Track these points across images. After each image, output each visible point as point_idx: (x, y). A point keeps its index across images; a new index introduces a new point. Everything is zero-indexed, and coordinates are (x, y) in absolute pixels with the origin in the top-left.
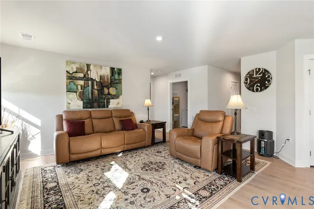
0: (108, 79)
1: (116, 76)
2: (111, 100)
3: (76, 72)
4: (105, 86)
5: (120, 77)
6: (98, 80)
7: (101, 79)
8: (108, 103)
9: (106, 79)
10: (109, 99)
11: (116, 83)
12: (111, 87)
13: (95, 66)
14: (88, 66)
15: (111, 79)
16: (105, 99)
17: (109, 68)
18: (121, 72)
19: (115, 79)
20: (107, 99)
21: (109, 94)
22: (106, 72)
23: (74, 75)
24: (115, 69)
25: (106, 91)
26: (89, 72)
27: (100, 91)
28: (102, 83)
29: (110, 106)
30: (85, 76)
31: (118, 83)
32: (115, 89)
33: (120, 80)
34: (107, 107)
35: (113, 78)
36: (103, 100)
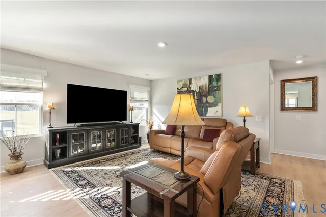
0: (206, 88)
1: (215, 84)
2: (209, 109)
3: (183, 87)
4: (204, 96)
5: (219, 83)
6: (197, 91)
7: (200, 89)
8: (206, 111)
9: (204, 88)
10: (207, 107)
11: (215, 91)
12: (209, 95)
13: (195, 78)
14: (190, 80)
15: (209, 88)
16: (203, 107)
17: (207, 77)
18: (220, 78)
19: (213, 87)
20: (205, 108)
21: (207, 102)
22: (205, 81)
23: (181, 90)
24: (214, 76)
25: (204, 99)
26: (191, 85)
27: (199, 101)
28: (200, 93)
29: (208, 115)
30: (188, 89)
31: (217, 90)
32: (213, 97)
33: (219, 86)
34: (205, 116)
35: (211, 85)
36: (201, 109)
